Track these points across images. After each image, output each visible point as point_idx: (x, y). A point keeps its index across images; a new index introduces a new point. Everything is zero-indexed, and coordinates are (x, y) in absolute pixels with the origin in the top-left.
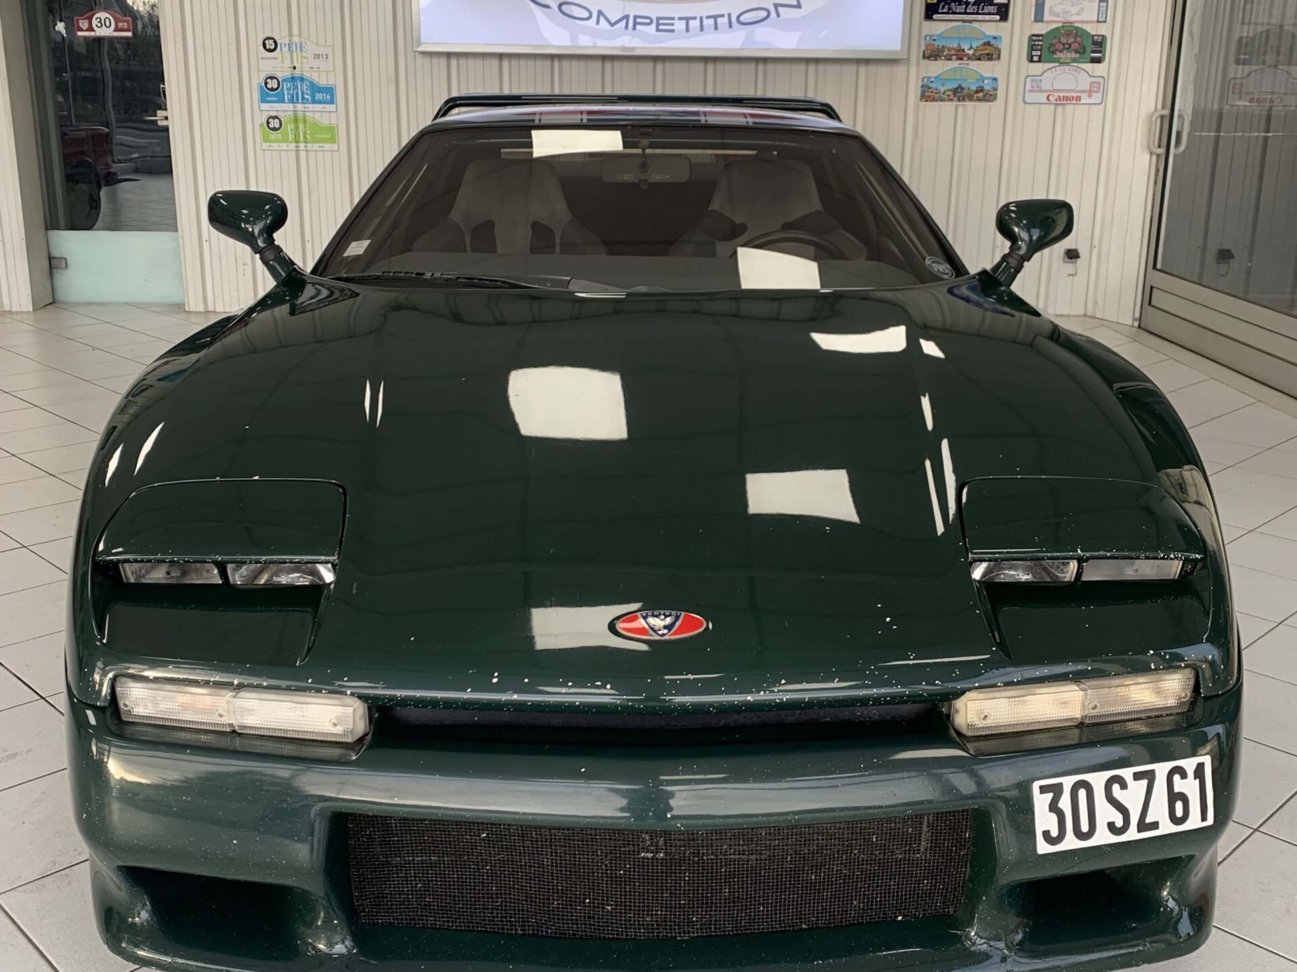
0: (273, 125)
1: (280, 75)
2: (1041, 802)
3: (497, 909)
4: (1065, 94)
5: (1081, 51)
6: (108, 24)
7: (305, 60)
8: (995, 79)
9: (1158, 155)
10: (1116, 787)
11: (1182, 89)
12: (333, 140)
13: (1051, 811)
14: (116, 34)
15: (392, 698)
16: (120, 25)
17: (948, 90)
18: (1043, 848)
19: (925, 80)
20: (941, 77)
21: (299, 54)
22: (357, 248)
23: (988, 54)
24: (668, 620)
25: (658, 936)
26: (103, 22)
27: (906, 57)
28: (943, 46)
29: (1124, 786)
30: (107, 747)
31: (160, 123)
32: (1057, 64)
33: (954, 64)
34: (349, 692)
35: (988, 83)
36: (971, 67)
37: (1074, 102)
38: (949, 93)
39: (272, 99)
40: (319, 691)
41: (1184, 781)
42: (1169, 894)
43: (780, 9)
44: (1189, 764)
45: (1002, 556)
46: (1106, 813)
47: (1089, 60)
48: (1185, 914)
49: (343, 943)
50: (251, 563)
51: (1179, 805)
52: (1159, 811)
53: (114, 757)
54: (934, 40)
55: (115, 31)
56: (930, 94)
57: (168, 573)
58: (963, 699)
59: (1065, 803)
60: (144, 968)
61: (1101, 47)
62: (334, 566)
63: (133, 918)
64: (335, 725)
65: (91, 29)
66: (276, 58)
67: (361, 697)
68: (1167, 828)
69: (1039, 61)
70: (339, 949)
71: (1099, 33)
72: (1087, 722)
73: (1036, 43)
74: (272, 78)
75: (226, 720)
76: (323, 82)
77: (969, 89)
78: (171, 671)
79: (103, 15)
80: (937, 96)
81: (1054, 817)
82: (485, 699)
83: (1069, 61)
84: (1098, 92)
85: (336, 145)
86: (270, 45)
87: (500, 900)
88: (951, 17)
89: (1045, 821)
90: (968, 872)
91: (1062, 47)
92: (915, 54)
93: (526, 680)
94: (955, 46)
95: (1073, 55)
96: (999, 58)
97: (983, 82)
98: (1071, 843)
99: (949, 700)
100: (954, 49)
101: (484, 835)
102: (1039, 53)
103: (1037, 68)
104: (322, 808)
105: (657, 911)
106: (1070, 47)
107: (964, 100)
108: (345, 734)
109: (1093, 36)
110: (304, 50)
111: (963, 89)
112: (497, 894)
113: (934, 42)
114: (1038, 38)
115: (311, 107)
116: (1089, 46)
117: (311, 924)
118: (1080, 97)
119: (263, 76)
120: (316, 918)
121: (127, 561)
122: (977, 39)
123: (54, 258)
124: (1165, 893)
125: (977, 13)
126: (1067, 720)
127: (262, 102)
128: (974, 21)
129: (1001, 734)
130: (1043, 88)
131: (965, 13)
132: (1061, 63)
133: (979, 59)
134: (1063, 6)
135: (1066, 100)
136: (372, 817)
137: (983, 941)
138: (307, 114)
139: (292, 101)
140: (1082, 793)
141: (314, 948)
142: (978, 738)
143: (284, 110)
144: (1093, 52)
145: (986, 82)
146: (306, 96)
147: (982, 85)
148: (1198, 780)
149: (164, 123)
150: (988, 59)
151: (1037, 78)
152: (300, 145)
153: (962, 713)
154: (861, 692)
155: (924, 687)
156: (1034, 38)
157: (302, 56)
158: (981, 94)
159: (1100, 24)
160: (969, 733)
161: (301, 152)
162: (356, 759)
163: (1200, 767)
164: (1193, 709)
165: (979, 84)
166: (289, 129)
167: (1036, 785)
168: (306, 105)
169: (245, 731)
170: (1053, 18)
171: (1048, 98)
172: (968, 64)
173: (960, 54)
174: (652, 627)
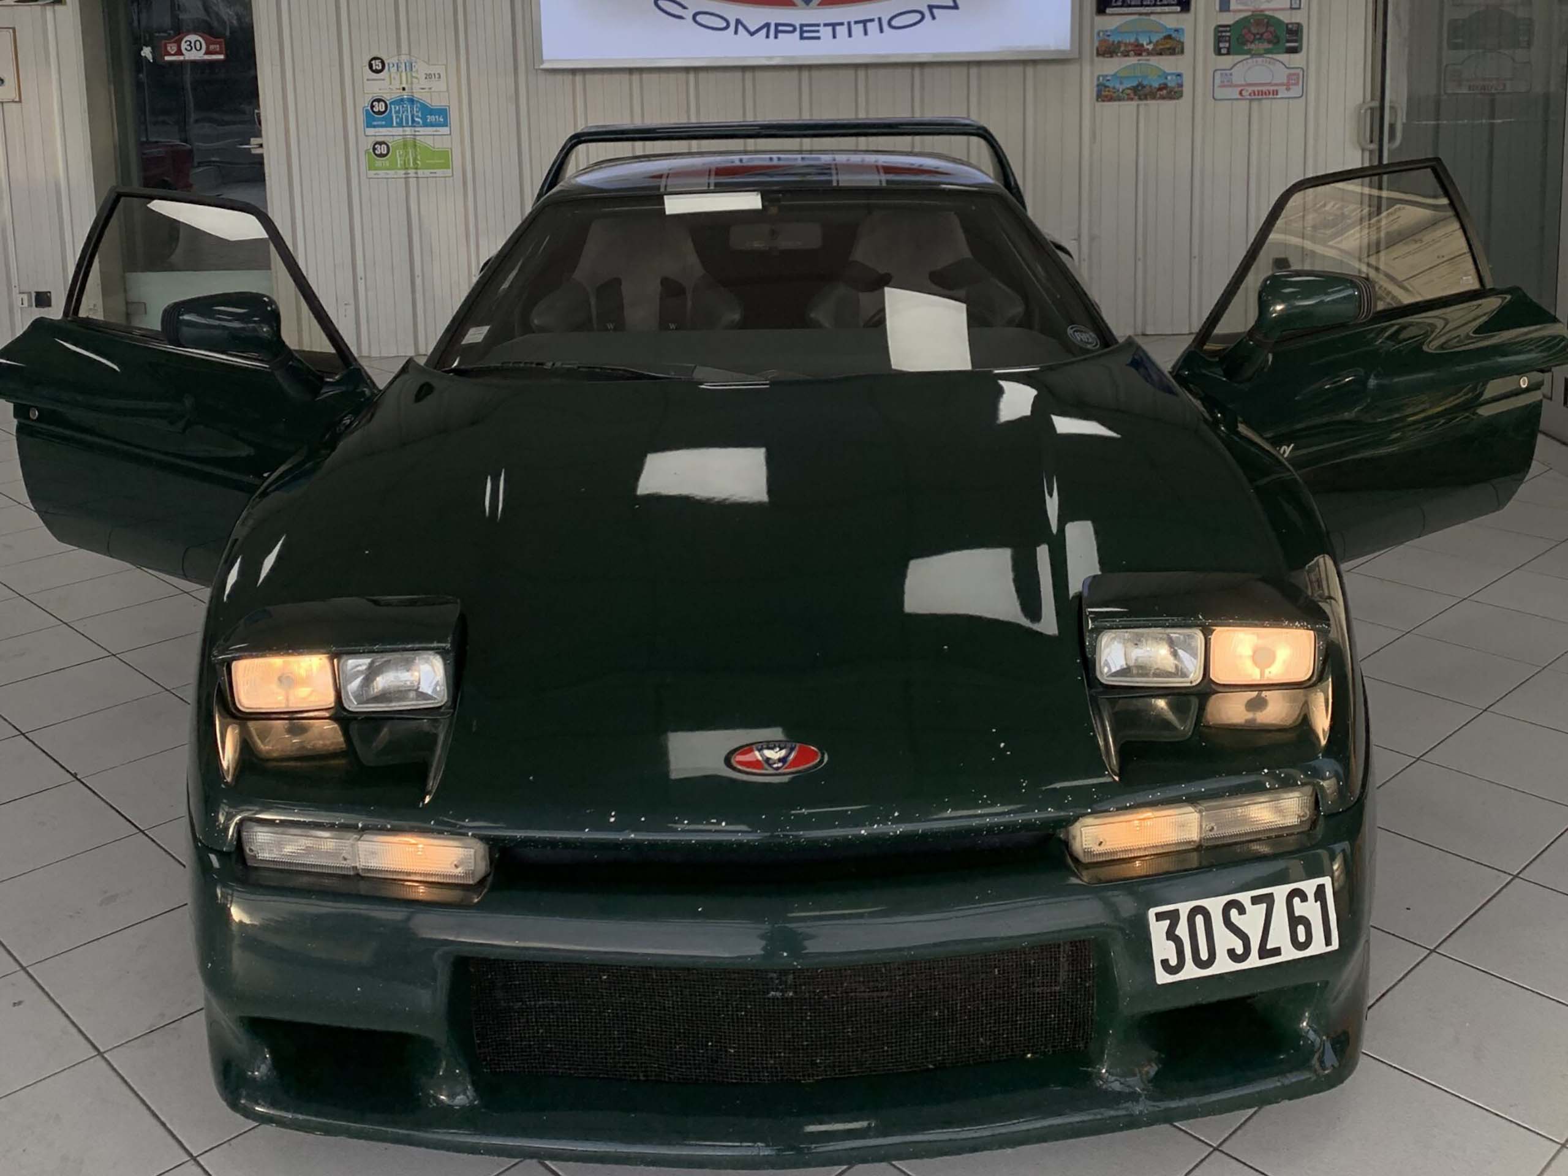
0: (380, 151)
1: (387, 97)
2: (1158, 930)
3: (619, 1055)
4: (1260, 88)
5: (1275, 41)
6: (198, 47)
7: (415, 81)
8: (1179, 75)
9: (1371, 152)
10: (1234, 912)
11: (1392, 80)
12: (446, 166)
13: (1168, 939)
14: (207, 57)
15: (513, 839)
16: (212, 47)
17: (1128, 89)
18: (1162, 977)
19: (1101, 79)
20: (1119, 75)
21: (409, 74)
22: (476, 335)
23: (1169, 49)
24: (783, 753)
25: (782, 1080)
26: (193, 45)
27: (1077, 56)
28: (1119, 42)
29: (1242, 910)
30: (230, 892)
31: (254, 151)
32: (1248, 56)
33: (1133, 60)
34: (470, 834)
35: (1172, 79)
36: (1151, 63)
37: (1271, 96)
38: (1128, 92)
39: (379, 123)
40: (441, 832)
41: (1305, 904)
42: (1307, 1024)
43: (935, 11)
44: (1309, 886)
46: (1225, 940)
47: (1284, 50)
48: (1328, 1045)
49: (465, 1094)
51: (1301, 929)
52: (1280, 936)
53: (237, 902)
54: (1109, 36)
55: (205, 54)
56: (1107, 93)
58: (1078, 824)
59: (1182, 931)
60: (263, 1126)
61: (1297, 35)
63: (253, 1072)
64: (456, 866)
65: (179, 52)
66: (383, 79)
67: (482, 838)
68: (1290, 954)
69: (1228, 53)
70: (460, 1100)
71: (1292, 21)
72: (1206, 844)
73: (1224, 34)
74: (379, 100)
75: (349, 863)
76: (436, 103)
77: (1151, 86)
78: (298, 814)
79: (193, 38)
80: (1116, 95)
81: (1171, 945)
82: (602, 839)
83: (1262, 52)
84: (1297, 84)
85: (450, 170)
86: (377, 65)
87: (622, 1044)
88: (1125, 10)
89: (1162, 949)
90: (1095, 1005)
91: (1252, 37)
92: (1088, 50)
93: (643, 819)
94: (1132, 41)
95: (1266, 46)
96: (1182, 52)
97: (1166, 78)
98: (1191, 972)
99: (1066, 827)
100: (1130, 44)
101: (605, 977)
102: (1227, 45)
103: (1227, 61)
104: (445, 953)
105: (780, 1053)
106: (1262, 37)
107: (1146, 98)
108: (466, 874)
109: (1287, 24)
110: (414, 69)
111: (1143, 87)
112: (619, 1038)
113: (1108, 38)
114: (1224, 29)
115: (422, 130)
116: (1284, 35)
117: (433, 1073)
118: (1277, 91)
119: (367, 104)
120: (437, 1068)
122: (1156, 32)
123: (133, 303)
124: (1305, 1024)
125: (1155, 5)
126: (1184, 843)
127: (367, 127)
128: (1152, 13)
129: (1119, 859)
130: (1234, 83)
131: (1141, 6)
132: (1253, 55)
133: (1161, 54)
135: (1262, 94)
136: (494, 960)
137: (1113, 1078)
138: (418, 138)
139: (400, 125)
140: (1199, 919)
141: (436, 1100)
142: (1093, 865)
143: (392, 134)
144: (1288, 41)
145: (1169, 78)
146: (417, 119)
147: (1165, 81)
148: (1319, 903)
149: (258, 151)
150: (1171, 54)
151: (1227, 73)
152: (409, 171)
153: (1078, 839)
154: (975, 823)
155: (1035, 815)
156: (1221, 29)
157: (412, 77)
158: (1165, 92)
159: (1294, 11)
160: (1086, 860)
161: (411, 179)
162: (478, 902)
163: (1321, 889)
164: (1315, 828)
165: (1163, 81)
166: (398, 155)
167: (1152, 912)
168: (417, 129)
169: (369, 875)
170: (1240, 7)
171: (1241, 93)
172: (1148, 60)
173: (1139, 50)
174: (768, 760)
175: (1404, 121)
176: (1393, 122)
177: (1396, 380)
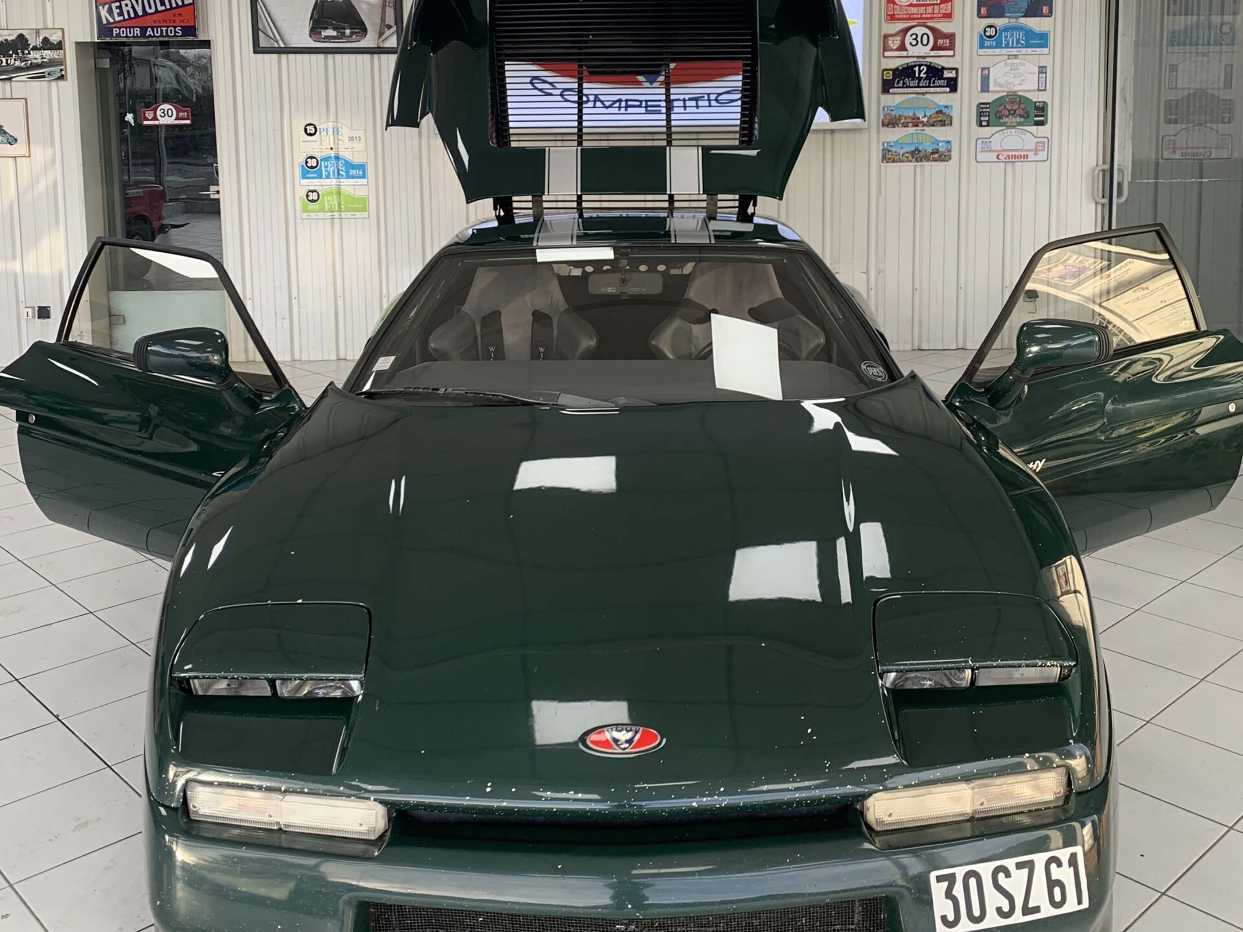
0: (312, 197)
1: (318, 156)
2: (938, 890)
4: (1013, 153)
5: (1025, 116)
6: (170, 114)
7: (340, 142)
8: (949, 142)
9: (1103, 205)
10: (1001, 876)
11: (1120, 147)
12: (364, 210)
13: (946, 898)
14: (177, 122)
15: (406, 803)
16: (181, 114)
17: (907, 153)
18: (941, 930)
19: (886, 145)
20: (900, 141)
21: (336, 137)
22: (384, 363)
23: (940, 121)
24: (629, 735)
26: (166, 112)
27: (867, 127)
28: (900, 115)
29: (1008, 875)
30: (175, 839)
31: (212, 197)
32: (1004, 128)
33: (912, 130)
34: (372, 799)
35: (942, 146)
36: (925, 132)
37: (1022, 159)
38: (907, 155)
39: (312, 175)
40: (349, 796)
41: (1060, 869)
44: (1064, 854)
45: (907, 667)
46: (994, 900)
47: (1033, 123)
50: (295, 679)
51: (1057, 891)
52: (1039, 896)
53: (180, 847)
54: (891, 110)
55: (176, 119)
56: (890, 156)
57: (228, 685)
58: (872, 799)
59: (958, 891)
61: (1043, 112)
62: (361, 682)
64: (361, 825)
65: (155, 118)
66: (316, 141)
67: (382, 802)
68: (1048, 911)
69: (988, 125)
71: (1040, 100)
72: (977, 816)
73: (984, 110)
74: (312, 158)
75: (274, 819)
76: (357, 160)
77: (926, 151)
79: (166, 106)
80: (897, 157)
81: (950, 903)
82: (480, 805)
83: (1015, 124)
84: (1043, 150)
85: (367, 213)
86: (311, 130)
88: (906, 90)
89: (942, 907)
91: (1007, 113)
92: (875, 123)
93: (513, 790)
94: (911, 115)
95: (1018, 119)
96: (951, 124)
97: (938, 145)
98: (967, 926)
99: (862, 801)
100: (910, 118)
101: (481, 919)
102: (987, 118)
103: (987, 131)
104: (350, 898)
106: (1015, 113)
107: (921, 160)
108: (369, 832)
109: (1035, 102)
110: (340, 133)
111: (920, 151)
113: (891, 112)
114: (985, 106)
115: (345, 181)
116: (1033, 112)
118: (1027, 155)
119: (302, 160)
121: (197, 677)
122: (930, 109)
123: (114, 315)
125: (929, 87)
126: (960, 815)
127: (303, 178)
128: (926, 93)
129: (905, 828)
130: (993, 149)
131: (918, 87)
132: (1007, 127)
133: (933, 125)
134: (1005, 78)
135: (1015, 158)
136: (391, 905)
138: (341, 187)
139: (328, 177)
140: (973, 882)
142: (885, 832)
143: (321, 184)
144: (1036, 116)
145: (940, 144)
146: (341, 172)
147: (937, 147)
148: (1072, 868)
149: (216, 196)
150: (942, 125)
151: (987, 140)
152: (334, 213)
153: (871, 809)
154: (786, 797)
155: (837, 791)
156: (982, 106)
157: (338, 139)
158: (936, 155)
159: (1040, 92)
160: (878, 828)
161: (336, 220)
162: (378, 856)
163: (1073, 856)
164: (1068, 803)
165: (935, 146)
166: (325, 200)
167: (933, 875)
168: (341, 180)
169: (289, 830)
170: (998, 89)
171: (998, 157)
172: (923, 130)
173: (916, 122)
174: (616, 741)
175: (1130, 180)
176: (1121, 180)
177: (1128, 406)
